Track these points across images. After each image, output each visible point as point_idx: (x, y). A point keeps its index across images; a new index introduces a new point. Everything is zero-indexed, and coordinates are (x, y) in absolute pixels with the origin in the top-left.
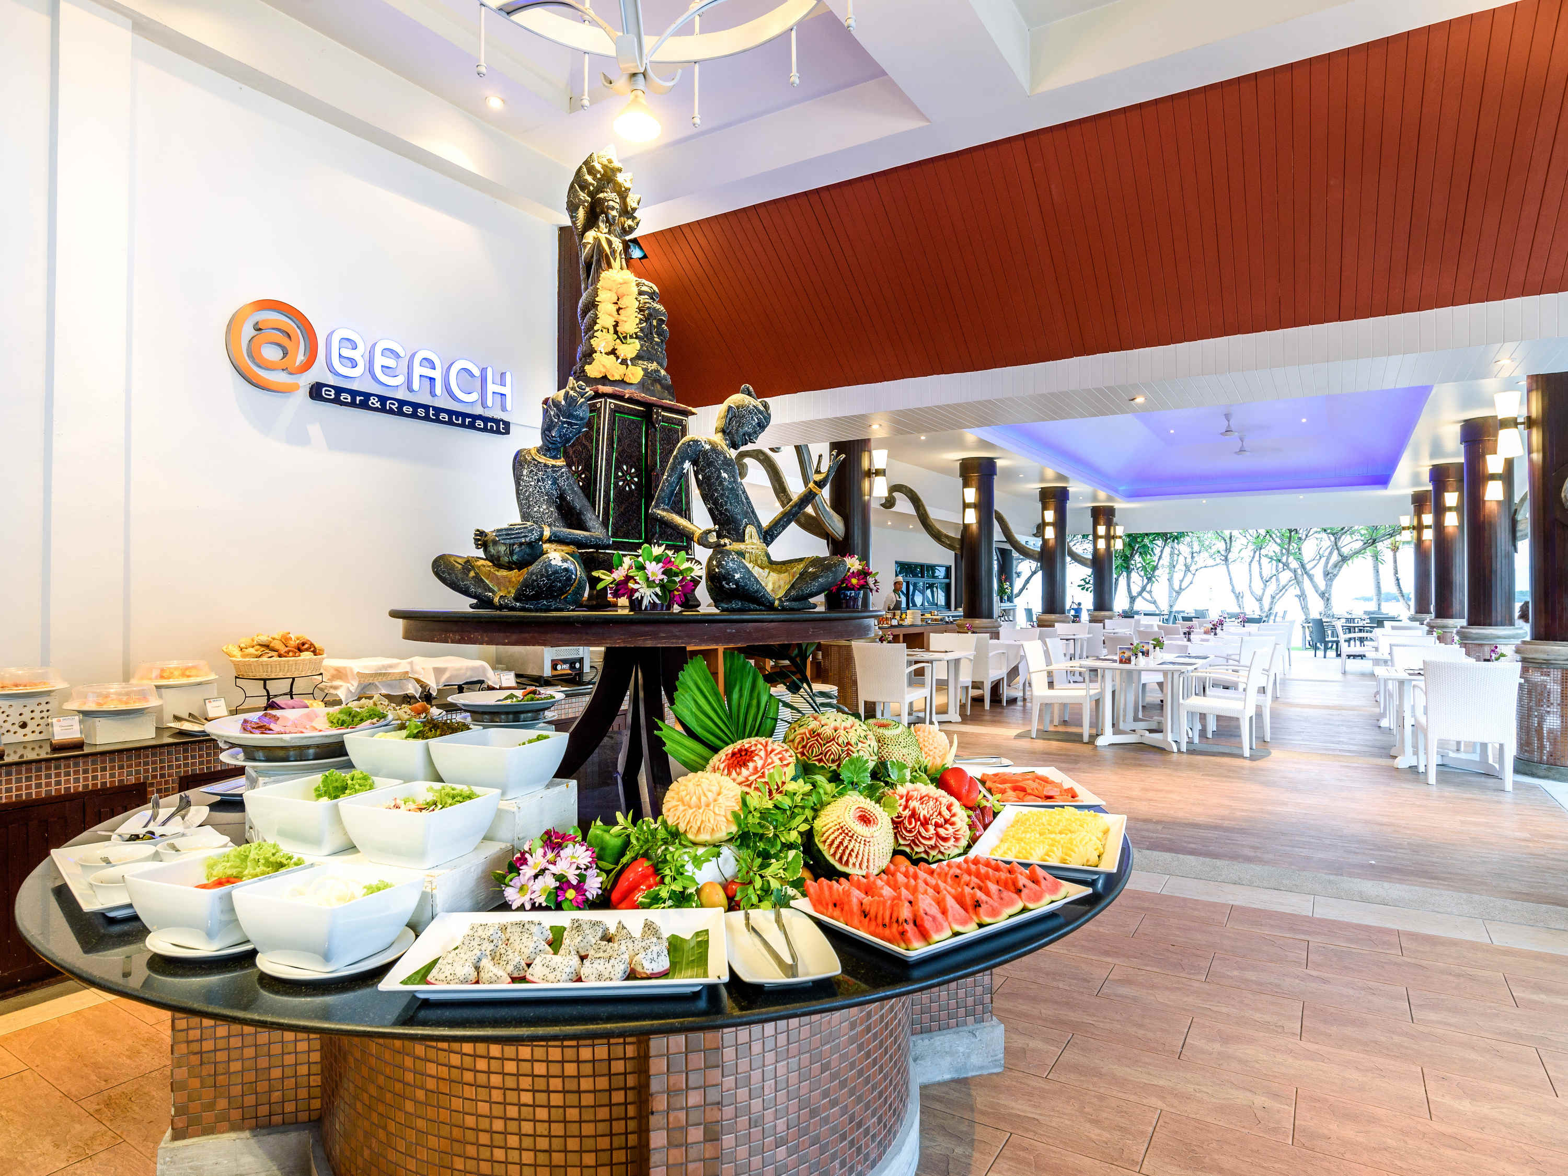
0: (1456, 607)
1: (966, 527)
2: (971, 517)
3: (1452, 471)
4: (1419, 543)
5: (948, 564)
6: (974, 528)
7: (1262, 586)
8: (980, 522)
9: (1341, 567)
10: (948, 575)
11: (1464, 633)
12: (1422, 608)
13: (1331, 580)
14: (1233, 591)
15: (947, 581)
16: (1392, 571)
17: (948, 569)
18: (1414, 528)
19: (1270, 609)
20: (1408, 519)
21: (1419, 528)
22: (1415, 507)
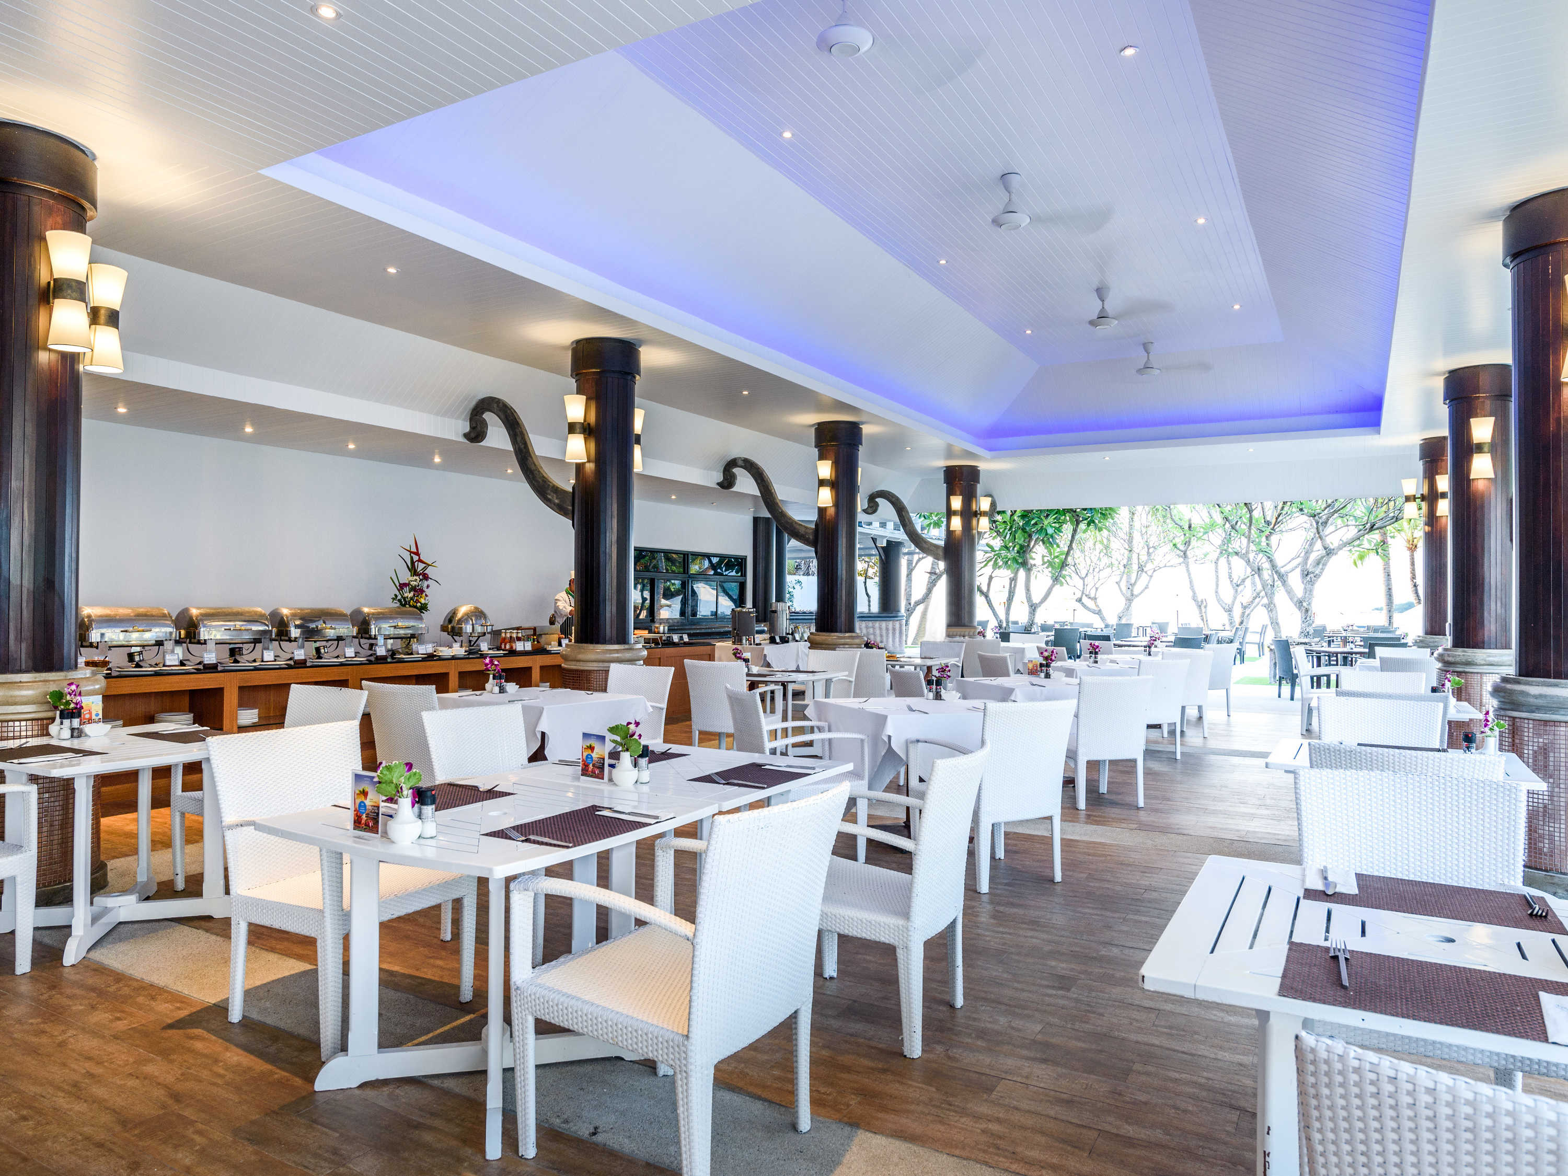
4: (1432, 519)
7: (1232, 592)
9: (1324, 565)
12: (1434, 627)
13: (1312, 583)
18: (1423, 498)
20: (1413, 485)
21: (1432, 497)
22: (1425, 463)
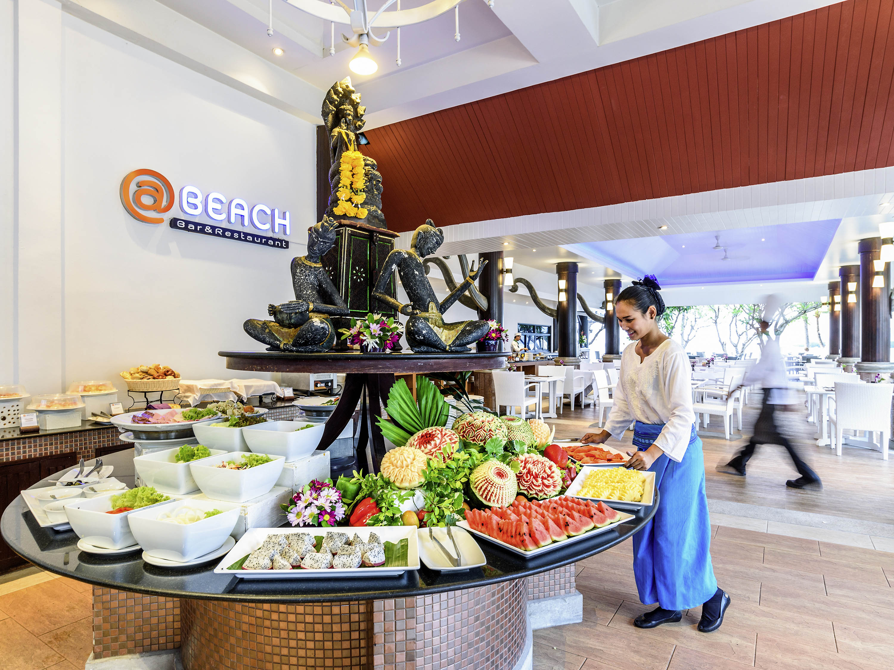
0: (854, 351)
1: (560, 303)
2: (563, 297)
3: (853, 270)
4: (833, 313)
5: (549, 325)
6: (565, 303)
7: (737, 338)
8: (568, 300)
9: (785, 327)
10: (549, 331)
11: (860, 366)
12: (834, 351)
13: (779, 334)
14: (720, 341)
15: (549, 335)
16: (817, 329)
17: (549, 328)
18: (829, 304)
19: (742, 352)
20: (826, 299)
21: (833, 304)
22: (830, 291)
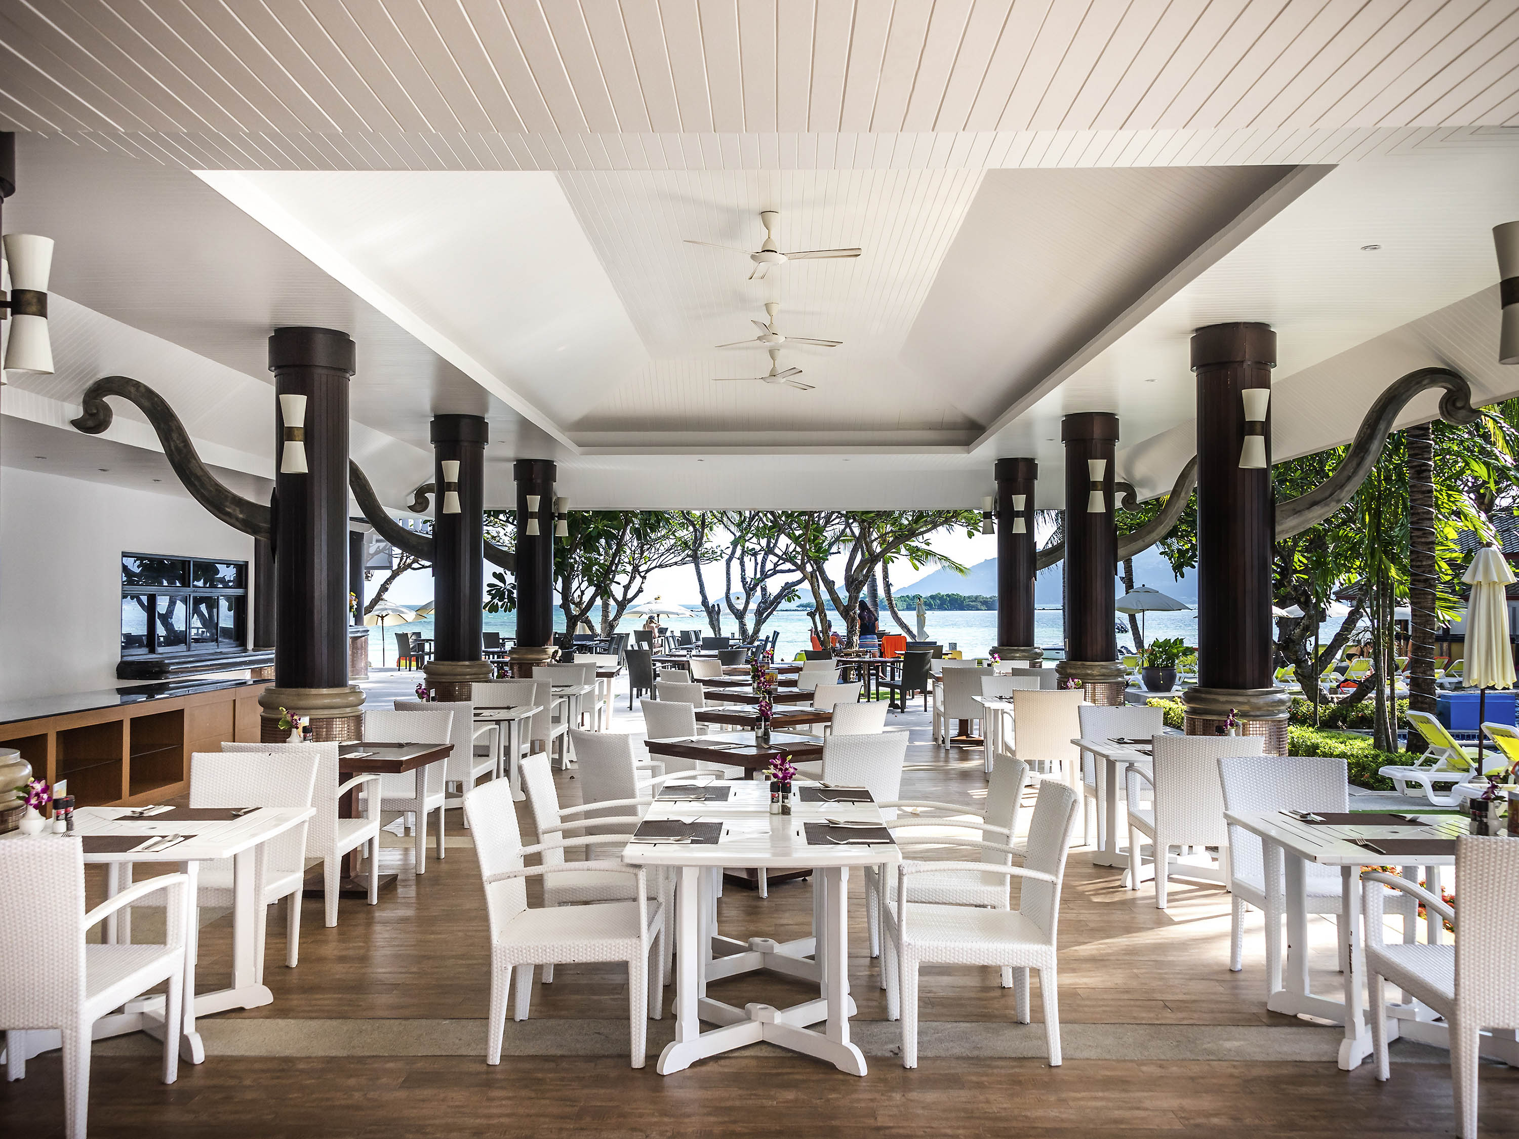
5: (240, 558)
10: (241, 580)
15: (239, 592)
17: (242, 569)
18: (998, 515)
21: (1007, 515)
22: (1001, 483)
